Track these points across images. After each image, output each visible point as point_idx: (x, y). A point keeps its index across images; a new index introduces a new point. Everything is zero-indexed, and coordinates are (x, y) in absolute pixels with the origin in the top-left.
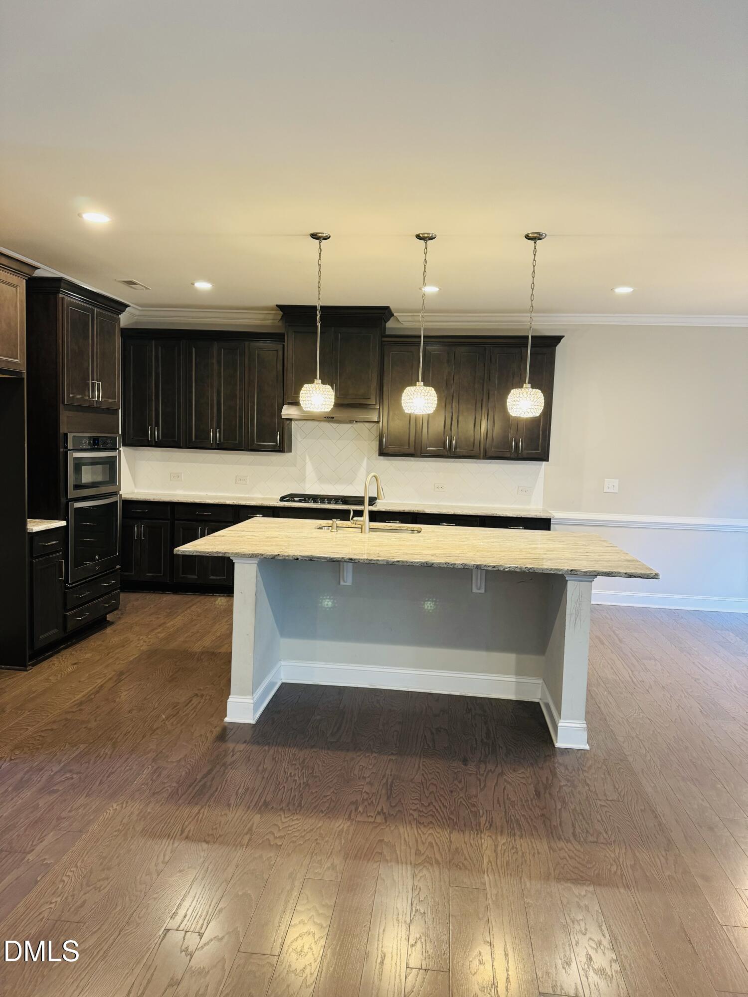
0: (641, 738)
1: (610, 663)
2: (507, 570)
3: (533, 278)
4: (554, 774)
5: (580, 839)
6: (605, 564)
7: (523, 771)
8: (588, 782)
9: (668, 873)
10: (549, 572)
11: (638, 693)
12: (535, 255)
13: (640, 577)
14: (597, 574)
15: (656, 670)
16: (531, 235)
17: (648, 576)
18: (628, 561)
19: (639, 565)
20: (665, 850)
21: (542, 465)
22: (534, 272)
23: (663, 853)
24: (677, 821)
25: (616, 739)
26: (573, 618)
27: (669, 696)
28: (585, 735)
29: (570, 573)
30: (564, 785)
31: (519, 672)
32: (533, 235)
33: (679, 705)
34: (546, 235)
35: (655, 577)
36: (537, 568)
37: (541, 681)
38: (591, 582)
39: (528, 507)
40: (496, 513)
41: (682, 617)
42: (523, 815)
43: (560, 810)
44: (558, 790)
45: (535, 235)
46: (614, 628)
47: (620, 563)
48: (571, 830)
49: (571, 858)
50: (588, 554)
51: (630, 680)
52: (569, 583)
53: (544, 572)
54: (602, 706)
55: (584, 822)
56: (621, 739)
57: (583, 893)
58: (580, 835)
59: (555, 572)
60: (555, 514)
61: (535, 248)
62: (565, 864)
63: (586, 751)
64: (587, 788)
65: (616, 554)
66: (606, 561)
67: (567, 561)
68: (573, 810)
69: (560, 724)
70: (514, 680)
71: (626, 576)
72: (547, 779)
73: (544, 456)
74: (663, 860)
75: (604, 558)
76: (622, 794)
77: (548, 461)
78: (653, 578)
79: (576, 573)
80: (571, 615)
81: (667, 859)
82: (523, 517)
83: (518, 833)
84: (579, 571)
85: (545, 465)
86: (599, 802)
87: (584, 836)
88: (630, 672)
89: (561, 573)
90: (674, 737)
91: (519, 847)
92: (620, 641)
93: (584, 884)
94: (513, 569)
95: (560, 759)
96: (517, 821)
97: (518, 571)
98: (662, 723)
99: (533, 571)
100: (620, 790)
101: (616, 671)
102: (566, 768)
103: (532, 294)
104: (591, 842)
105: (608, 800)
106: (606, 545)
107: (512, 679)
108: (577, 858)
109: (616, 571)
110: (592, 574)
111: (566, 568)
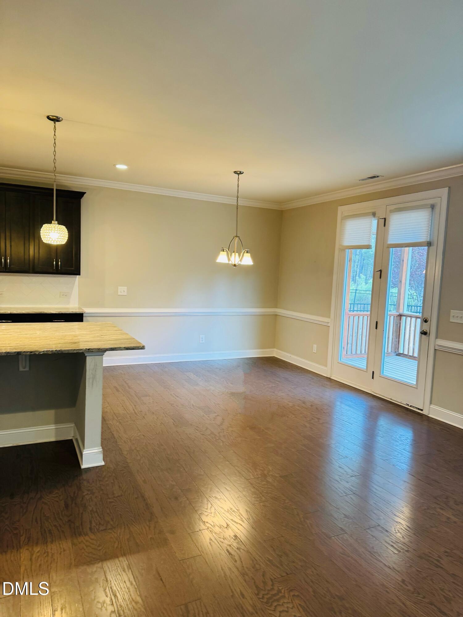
0: (138, 449)
1: (122, 403)
2: (41, 353)
3: (55, 147)
4: (79, 488)
5: (95, 531)
6: (112, 342)
7: (56, 492)
8: (103, 488)
9: (150, 536)
10: (73, 352)
11: (137, 419)
12: (55, 132)
13: (133, 349)
14: (105, 350)
15: (149, 403)
16: (51, 117)
17: (138, 348)
18: (127, 339)
19: (134, 341)
20: (149, 521)
21: (76, 278)
22: (55, 143)
23: (148, 523)
24: (157, 500)
25: (123, 453)
26: (91, 381)
27: (156, 418)
28: (101, 456)
29: (87, 351)
30: (86, 495)
31: (57, 421)
32: (53, 117)
33: (162, 422)
34: (62, 119)
35: (143, 348)
36: (64, 350)
37: (73, 425)
38: (102, 355)
39: (68, 306)
40: (43, 311)
41: (166, 367)
42: (55, 526)
43: (82, 513)
44: (81, 499)
45: (54, 117)
46: (126, 380)
47: (122, 341)
48: (89, 526)
49: (87, 546)
50: (102, 337)
51: (133, 412)
52: (88, 358)
53: (69, 352)
54: (114, 433)
55: (98, 518)
56: (125, 453)
57: (95, 569)
58: (95, 528)
59: (77, 351)
60: (86, 310)
61: (55, 127)
62: (83, 553)
63: (102, 467)
64: (101, 492)
65: (120, 335)
66: (113, 340)
67: (86, 343)
68: (91, 511)
69: (84, 453)
70: (54, 427)
71: (125, 349)
72: (74, 493)
73: (76, 271)
74: (147, 528)
75: (112, 339)
76: (124, 490)
77: (80, 275)
78: (141, 349)
79: (92, 351)
80: (89, 379)
81: (150, 527)
82: (63, 313)
83: (49, 540)
84: (94, 349)
85: (78, 278)
86: (109, 500)
87: (97, 527)
88: (134, 407)
89: (81, 352)
90: (158, 444)
91: (49, 550)
92: (129, 387)
93: (96, 563)
94: (46, 352)
95: (84, 476)
96: (50, 531)
97: (50, 353)
98: (151, 436)
99: (61, 352)
100: (123, 488)
101: (125, 407)
102: (88, 482)
103: (55, 159)
104: (102, 530)
105: (115, 497)
106: (115, 329)
107: (53, 427)
108: (91, 545)
109: (118, 347)
110: (102, 350)
111: (85, 348)
